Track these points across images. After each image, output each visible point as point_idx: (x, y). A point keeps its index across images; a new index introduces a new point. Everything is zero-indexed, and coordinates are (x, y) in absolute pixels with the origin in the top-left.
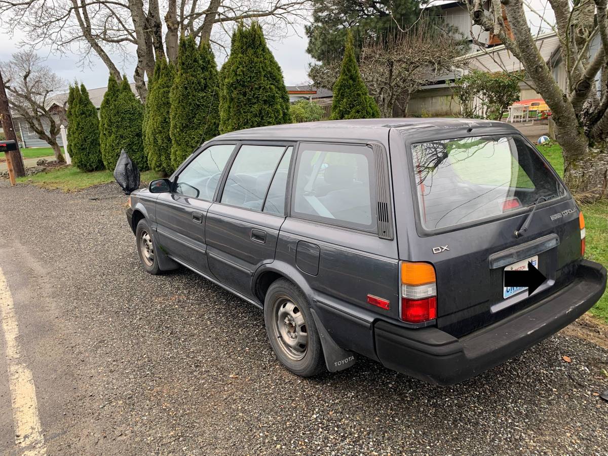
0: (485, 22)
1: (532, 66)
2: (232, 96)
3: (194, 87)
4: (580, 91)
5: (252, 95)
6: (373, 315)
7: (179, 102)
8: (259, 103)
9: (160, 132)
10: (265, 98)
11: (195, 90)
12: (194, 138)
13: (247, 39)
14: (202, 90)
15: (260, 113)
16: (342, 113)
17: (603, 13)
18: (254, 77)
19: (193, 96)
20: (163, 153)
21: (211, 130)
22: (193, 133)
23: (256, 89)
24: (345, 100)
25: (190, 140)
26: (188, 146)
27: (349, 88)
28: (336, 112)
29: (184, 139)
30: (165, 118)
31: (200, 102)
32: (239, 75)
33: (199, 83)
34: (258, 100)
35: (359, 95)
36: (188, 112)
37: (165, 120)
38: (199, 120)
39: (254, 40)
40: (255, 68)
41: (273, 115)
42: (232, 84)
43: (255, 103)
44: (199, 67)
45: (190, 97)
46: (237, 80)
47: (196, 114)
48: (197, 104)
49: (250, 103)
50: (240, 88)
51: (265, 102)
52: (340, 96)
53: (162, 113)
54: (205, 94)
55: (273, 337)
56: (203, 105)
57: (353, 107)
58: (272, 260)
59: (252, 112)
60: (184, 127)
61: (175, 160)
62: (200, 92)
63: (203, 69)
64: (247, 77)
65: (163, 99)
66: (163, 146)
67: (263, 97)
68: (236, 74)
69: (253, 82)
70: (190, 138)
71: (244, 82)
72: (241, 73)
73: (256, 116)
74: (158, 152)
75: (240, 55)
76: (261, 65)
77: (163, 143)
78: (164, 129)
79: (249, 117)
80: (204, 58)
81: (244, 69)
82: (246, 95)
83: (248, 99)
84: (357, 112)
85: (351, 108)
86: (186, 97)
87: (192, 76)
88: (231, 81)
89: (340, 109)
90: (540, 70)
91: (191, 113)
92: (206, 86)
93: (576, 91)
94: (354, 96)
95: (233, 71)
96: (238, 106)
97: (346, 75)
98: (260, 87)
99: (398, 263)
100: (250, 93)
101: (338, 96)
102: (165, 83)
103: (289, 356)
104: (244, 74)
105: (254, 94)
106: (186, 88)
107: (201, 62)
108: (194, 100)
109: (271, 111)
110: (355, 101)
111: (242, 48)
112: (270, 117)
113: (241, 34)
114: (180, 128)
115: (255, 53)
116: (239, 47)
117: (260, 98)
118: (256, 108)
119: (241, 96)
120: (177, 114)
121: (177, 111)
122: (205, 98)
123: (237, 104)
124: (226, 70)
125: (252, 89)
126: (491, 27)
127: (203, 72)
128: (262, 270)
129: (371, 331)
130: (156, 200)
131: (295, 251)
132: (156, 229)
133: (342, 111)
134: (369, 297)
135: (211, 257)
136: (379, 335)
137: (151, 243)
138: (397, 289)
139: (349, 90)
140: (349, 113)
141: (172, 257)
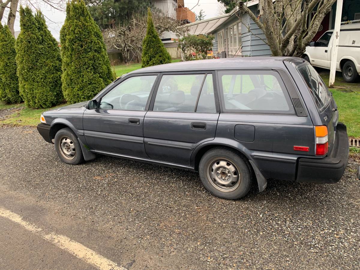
0: (245, 8)
1: (269, 32)
2: (73, 47)
3: (35, 41)
4: (285, 44)
5: (87, 46)
6: (296, 156)
7: (25, 52)
8: (92, 52)
9: (4, 73)
10: (95, 48)
11: (36, 43)
12: (39, 76)
13: (79, 10)
14: (41, 43)
15: (94, 58)
16: (151, 57)
17: (307, 7)
18: (87, 35)
19: (35, 47)
20: (7, 88)
21: (51, 70)
22: (38, 72)
23: (89, 42)
24: (151, 50)
25: (35, 77)
26: (34, 81)
27: (153, 43)
28: (147, 57)
29: (31, 77)
30: (6, 63)
31: (41, 52)
32: (77, 34)
33: (38, 38)
34: (91, 50)
35: (159, 46)
36: (33, 58)
37: (6, 64)
38: (41, 63)
39: (83, 11)
40: (87, 29)
41: (101, 59)
42: (73, 40)
43: (90, 51)
44: (36, 27)
45: (33, 48)
46: (76, 37)
47: (38, 60)
48: (38, 53)
49: (86, 52)
50: (78, 42)
51: (95, 51)
52: (148, 47)
53: (4, 60)
54: (42, 46)
55: (208, 183)
56: (42, 54)
57: (157, 54)
58: (213, 138)
59: (87, 57)
60: (30, 69)
61: (24, 91)
62: (39, 45)
63: (39, 29)
64: (82, 35)
65: (3, 50)
66: (6, 83)
67: (94, 48)
68: (74, 33)
69: (87, 38)
70: (36, 76)
71: (80, 38)
72: (79, 33)
73: (90, 60)
74: (3, 87)
75: (75, 21)
76: (91, 28)
77: (6, 81)
78: (6, 70)
79: (86, 61)
80: (39, 22)
81: (80, 30)
82: (83, 46)
83: (85, 49)
84: (160, 57)
85: (156, 54)
86: (30, 48)
87: (32, 33)
88: (72, 38)
89: (149, 55)
90: (272, 34)
91: (35, 59)
92: (43, 40)
93: (283, 45)
94: (157, 47)
95: (72, 31)
96: (78, 54)
97: (151, 35)
98: (92, 42)
99: (313, 127)
100: (86, 45)
101: (147, 47)
102: (3, 38)
103: (222, 191)
104: (80, 33)
105: (88, 46)
106: (30, 42)
107: (37, 24)
108: (36, 50)
109: (100, 56)
110: (158, 50)
111: (76, 16)
112: (100, 60)
113: (74, 7)
114: (27, 69)
115: (85, 20)
116: (74, 15)
117: (92, 48)
118: (91, 54)
119: (80, 47)
120: (24, 60)
121: (23, 58)
122: (44, 49)
123: (77, 52)
124: (66, 30)
125: (87, 42)
126: (248, 11)
127: (39, 32)
128: (203, 145)
129: (295, 165)
130: (82, 115)
131: (233, 131)
132: (83, 134)
133: (150, 56)
134: (295, 147)
135: (149, 144)
136: (303, 165)
137: (73, 144)
138: (313, 140)
139: (153, 44)
140: (155, 57)
141: (95, 151)
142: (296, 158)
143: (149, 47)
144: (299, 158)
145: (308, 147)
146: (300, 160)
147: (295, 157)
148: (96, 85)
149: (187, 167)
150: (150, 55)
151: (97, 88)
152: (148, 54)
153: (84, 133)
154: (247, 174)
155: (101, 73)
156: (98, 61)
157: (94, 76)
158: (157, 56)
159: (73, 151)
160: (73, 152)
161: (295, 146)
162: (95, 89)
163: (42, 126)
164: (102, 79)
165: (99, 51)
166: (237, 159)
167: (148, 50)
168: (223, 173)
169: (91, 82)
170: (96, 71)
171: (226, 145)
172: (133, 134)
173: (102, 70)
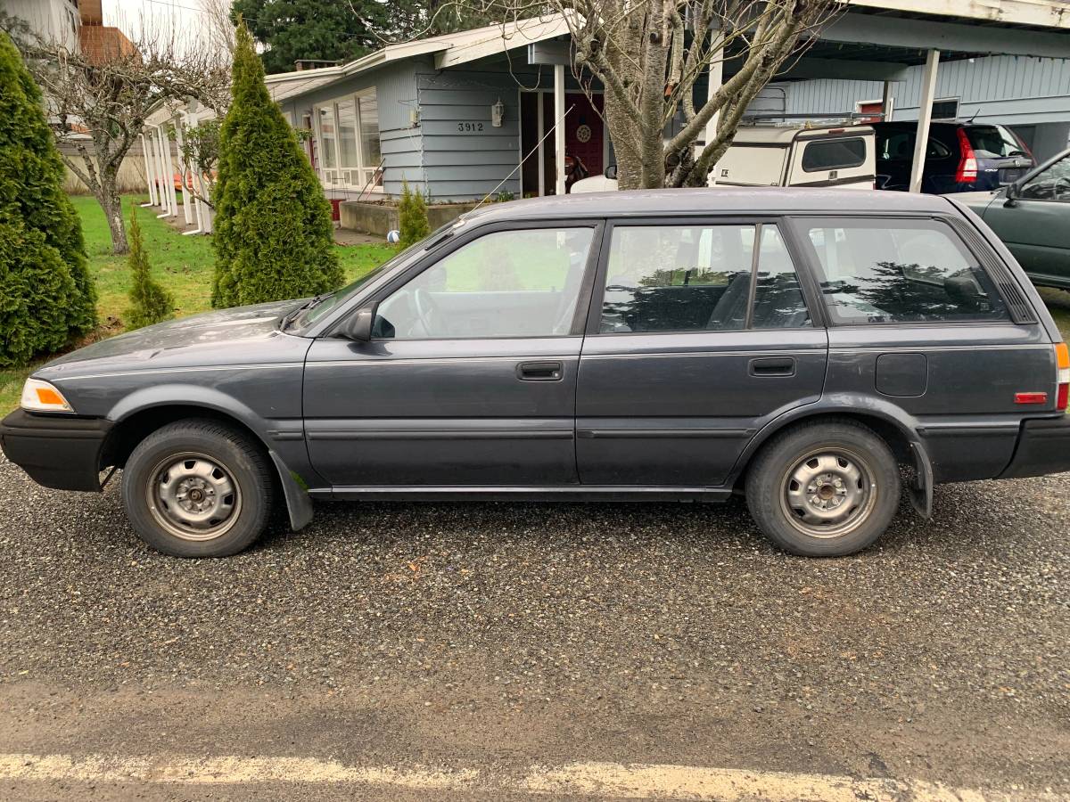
58: (816, 397)
93: (665, 166)
99: (1053, 347)
103: (820, 537)
128: (788, 418)
129: (1015, 438)
130: (301, 365)
131: (872, 371)
132: (300, 434)
133: (259, 174)
134: (1019, 396)
135: (598, 437)
136: (1033, 437)
137: (223, 480)
138: (1054, 376)
139: (268, 136)
140: (276, 179)
141: (335, 490)
142: (1018, 423)
143: (255, 144)
144: (1023, 421)
145: (1044, 394)
146: (1028, 424)
147: (1015, 420)
148: (38, 271)
149: (708, 490)
150: (256, 169)
151: (42, 281)
152: (251, 166)
153: (304, 431)
154: (896, 479)
155: (53, 226)
156: (39, 180)
157: (27, 236)
158: (285, 176)
159: (224, 506)
160: (225, 509)
161: (1018, 394)
162: (33, 287)
163: (27, 423)
164: (57, 250)
165: (38, 145)
166: (873, 445)
167: (249, 156)
168: (827, 489)
169: (18, 261)
170: (30, 218)
171: (849, 411)
172: (534, 412)
173: (58, 215)
